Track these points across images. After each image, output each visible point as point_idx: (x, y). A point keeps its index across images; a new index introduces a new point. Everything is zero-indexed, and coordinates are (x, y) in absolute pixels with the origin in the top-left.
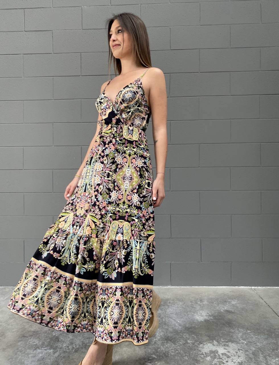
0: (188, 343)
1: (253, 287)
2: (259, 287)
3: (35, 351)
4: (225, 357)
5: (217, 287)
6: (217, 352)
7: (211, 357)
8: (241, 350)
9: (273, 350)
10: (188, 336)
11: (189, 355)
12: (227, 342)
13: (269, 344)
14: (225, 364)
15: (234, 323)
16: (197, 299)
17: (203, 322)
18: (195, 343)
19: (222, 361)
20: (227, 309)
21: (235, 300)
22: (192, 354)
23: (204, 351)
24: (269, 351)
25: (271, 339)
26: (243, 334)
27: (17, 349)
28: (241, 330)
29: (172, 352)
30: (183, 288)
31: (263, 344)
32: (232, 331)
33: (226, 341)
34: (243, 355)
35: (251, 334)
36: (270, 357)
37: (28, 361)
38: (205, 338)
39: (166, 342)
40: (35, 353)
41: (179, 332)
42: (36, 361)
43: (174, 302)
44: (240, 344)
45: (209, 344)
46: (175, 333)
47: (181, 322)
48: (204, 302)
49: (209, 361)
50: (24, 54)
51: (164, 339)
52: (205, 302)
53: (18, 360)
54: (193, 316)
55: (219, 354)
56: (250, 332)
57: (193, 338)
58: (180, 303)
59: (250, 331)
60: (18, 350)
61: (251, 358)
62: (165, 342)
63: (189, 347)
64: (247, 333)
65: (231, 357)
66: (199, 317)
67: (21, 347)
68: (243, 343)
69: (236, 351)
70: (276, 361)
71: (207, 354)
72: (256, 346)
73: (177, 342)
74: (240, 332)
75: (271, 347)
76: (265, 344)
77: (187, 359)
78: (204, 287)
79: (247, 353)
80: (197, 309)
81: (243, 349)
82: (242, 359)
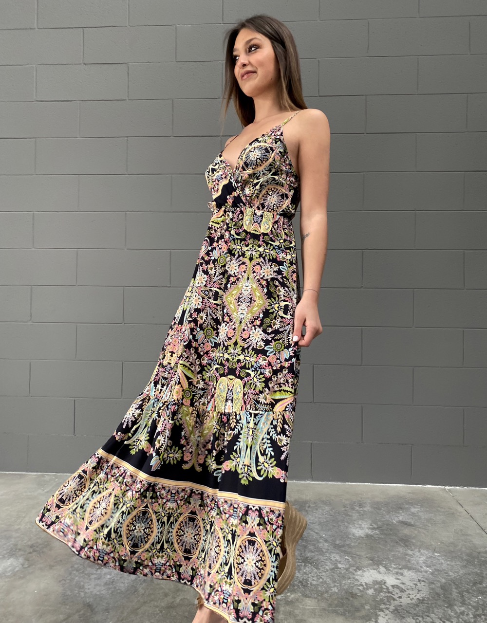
0: (338, 568)
1: (447, 487)
2: (457, 488)
3: (99, 571)
4: (396, 590)
5: (387, 485)
6: (385, 583)
7: (375, 590)
8: (424, 581)
9: (475, 584)
10: (338, 558)
11: (341, 585)
12: (400, 569)
13: (469, 574)
14: (396, 600)
15: (414, 541)
16: (355, 503)
17: (362, 537)
18: (349, 568)
19: (393, 596)
20: (403, 520)
21: (416, 506)
22: (345, 584)
23: (364, 581)
24: (468, 585)
25: (472, 567)
26: (427, 558)
27: (72, 567)
28: (425, 551)
29: (314, 580)
30: (331, 485)
31: (459, 574)
32: (410, 552)
33: (400, 567)
34: (426, 589)
35: (440, 558)
36: (469, 593)
37: (90, 585)
38: (367, 562)
39: (303, 564)
40: (100, 574)
41: (325, 551)
42: (103, 584)
43: (317, 506)
44: (421, 572)
45: (372, 571)
46: (317, 553)
47: (327, 537)
48: (365, 507)
49: (371, 595)
50: (82, 101)
51: (300, 561)
52: (368, 508)
53: (74, 583)
54: (347, 528)
55: (388, 586)
56: (439, 556)
57: (347, 561)
58: (327, 507)
59: (439, 554)
60: (73, 569)
61: (438, 594)
62: (301, 566)
63: (340, 573)
64: (434, 557)
65: (407, 590)
66: (357, 530)
67: (77, 564)
68: (426, 572)
69: (416, 583)
70: (478, 600)
71: (369, 585)
72: (447, 576)
73: (321, 566)
74: (423, 555)
75: (472, 579)
76: (462, 574)
77: (337, 591)
78: (366, 484)
79: (433, 586)
80: (354, 518)
81: (426, 581)
82: (424, 594)
